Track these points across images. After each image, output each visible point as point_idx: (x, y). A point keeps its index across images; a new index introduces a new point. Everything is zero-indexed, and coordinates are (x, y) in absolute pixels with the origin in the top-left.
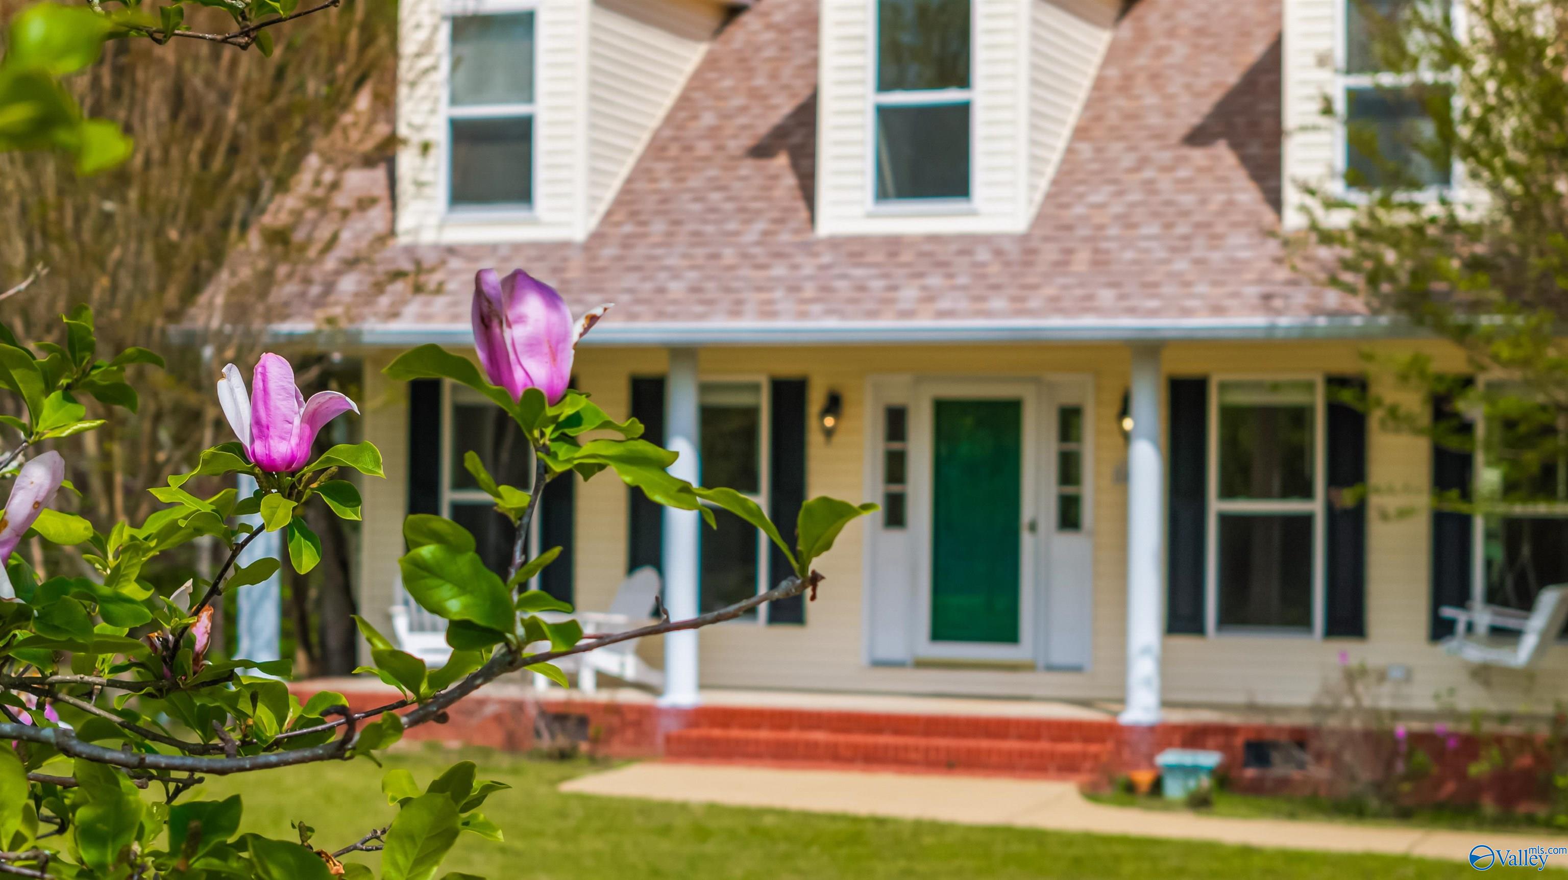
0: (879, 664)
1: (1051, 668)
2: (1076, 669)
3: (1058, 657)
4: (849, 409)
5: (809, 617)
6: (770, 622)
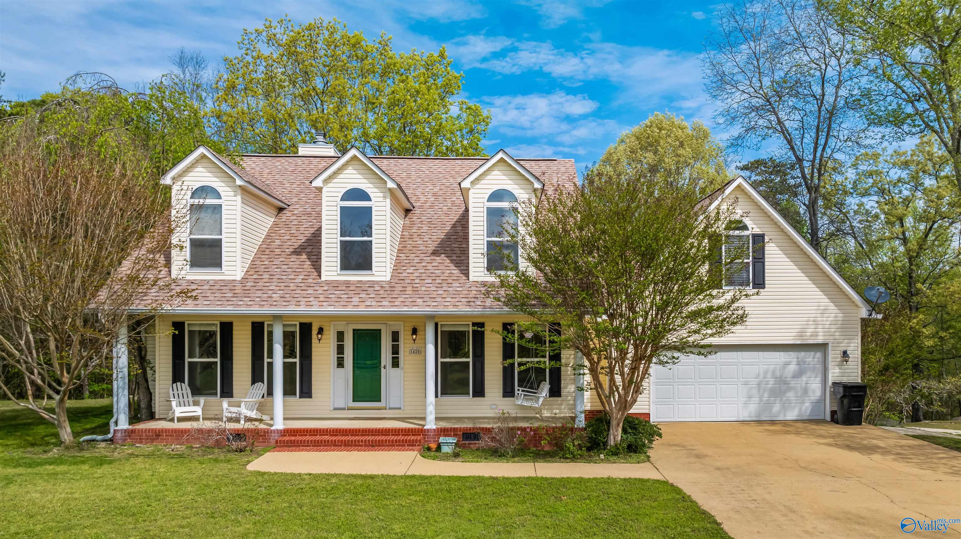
0: (335, 409)
1: (390, 409)
2: (400, 409)
3: (392, 406)
4: (325, 332)
5: (313, 396)
6: (300, 397)
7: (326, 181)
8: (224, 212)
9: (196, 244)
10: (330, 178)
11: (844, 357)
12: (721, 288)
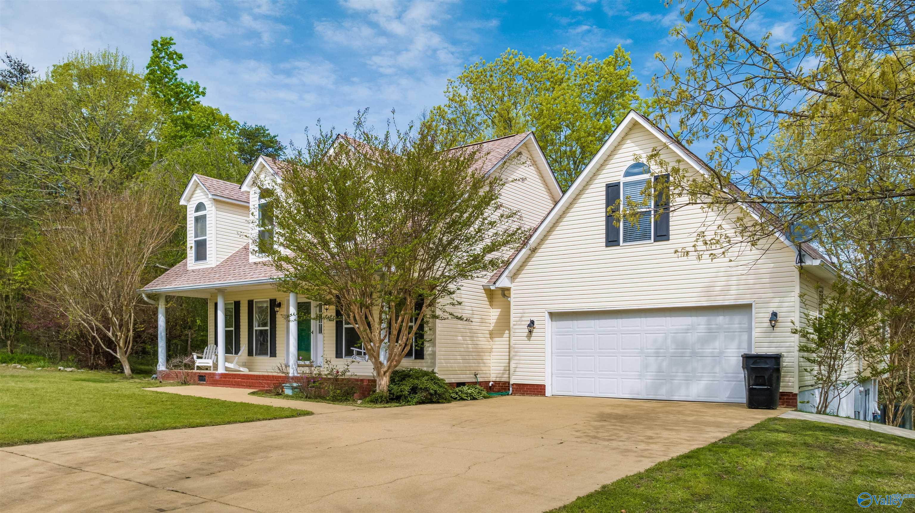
4: (282, 306)
5: (277, 355)
6: (270, 356)
7: (250, 186)
8: (207, 219)
9: (197, 245)
10: (253, 183)
11: (771, 321)
12: (619, 245)
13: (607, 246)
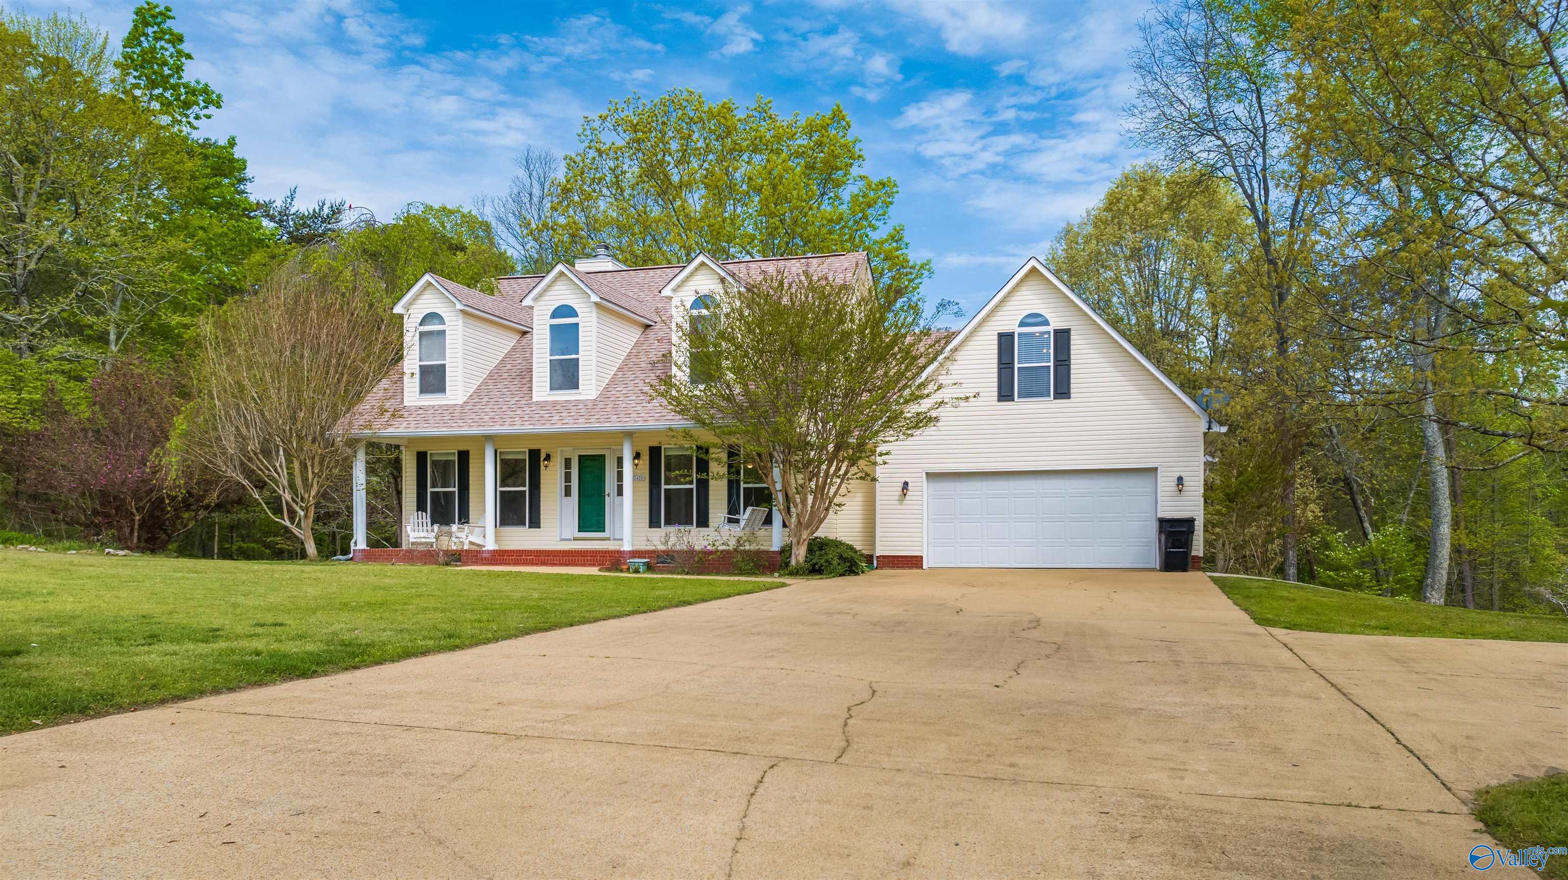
0: (562, 540)
1: (615, 539)
3: (616, 536)
4: (553, 459)
5: (542, 526)
6: (530, 527)
7: (536, 299)
8: (447, 337)
9: (425, 371)
10: (540, 295)
11: (1178, 485)
12: (1013, 400)
13: (999, 401)
